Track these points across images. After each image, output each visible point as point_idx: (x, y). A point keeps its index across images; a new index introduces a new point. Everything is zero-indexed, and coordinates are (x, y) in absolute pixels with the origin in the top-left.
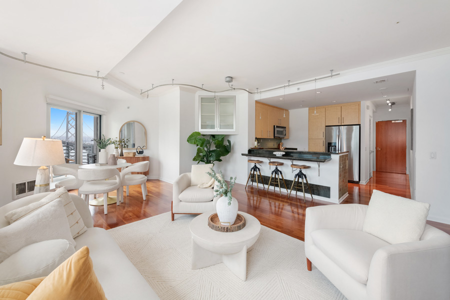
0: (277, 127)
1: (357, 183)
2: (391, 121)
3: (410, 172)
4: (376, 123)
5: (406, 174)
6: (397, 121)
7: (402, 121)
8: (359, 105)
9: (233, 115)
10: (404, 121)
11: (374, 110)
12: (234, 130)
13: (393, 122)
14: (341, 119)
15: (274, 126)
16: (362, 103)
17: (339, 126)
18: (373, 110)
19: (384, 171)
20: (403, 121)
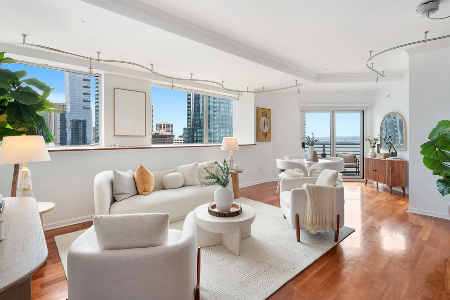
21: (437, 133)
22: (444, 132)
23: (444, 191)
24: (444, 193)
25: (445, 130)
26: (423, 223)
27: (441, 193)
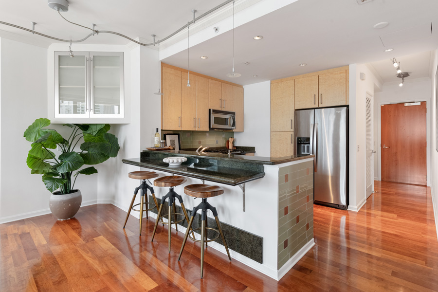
0: (215, 111)
1: (344, 208)
2: (403, 103)
3: (432, 182)
4: (382, 107)
5: (426, 186)
6: (412, 104)
7: (419, 104)
8: (347, 72)
9: (118, 89)
10: (424, 104)
11: (377, 85)
12: (122, 115)
13: (406, 105)
14: (319, 97)
15: (210, 110)
16: (352, 67)
17: (314, 109)
18: (375, 85)
19: (394, 181)
20: (422, 103)
21: (35, 131)
22: (44, 129)
23: (52, 188)
24: (52, 189)
25: (44, 128)
26: (26, 228)
27: (49, 190)
